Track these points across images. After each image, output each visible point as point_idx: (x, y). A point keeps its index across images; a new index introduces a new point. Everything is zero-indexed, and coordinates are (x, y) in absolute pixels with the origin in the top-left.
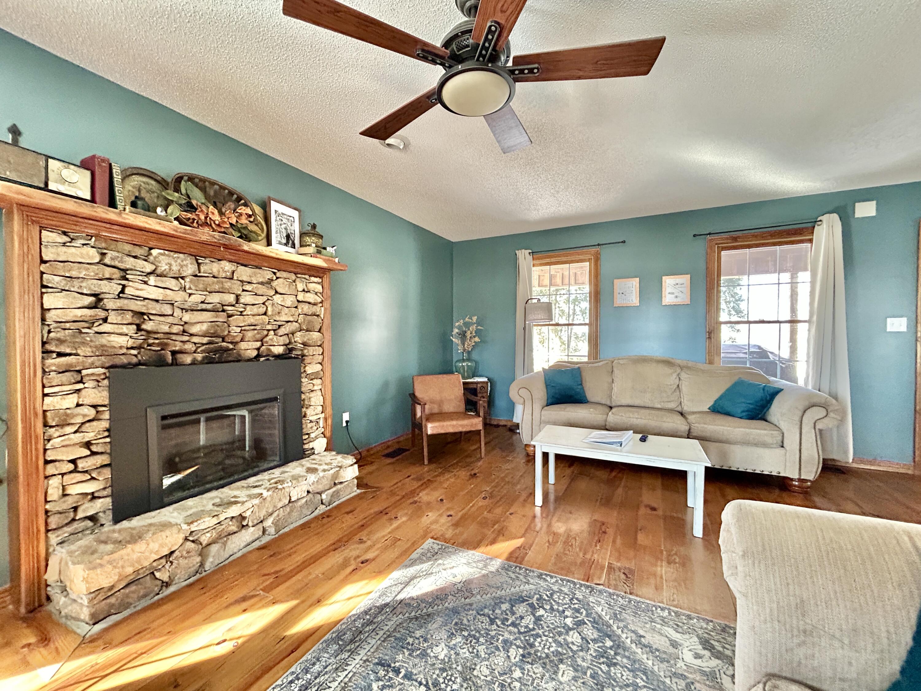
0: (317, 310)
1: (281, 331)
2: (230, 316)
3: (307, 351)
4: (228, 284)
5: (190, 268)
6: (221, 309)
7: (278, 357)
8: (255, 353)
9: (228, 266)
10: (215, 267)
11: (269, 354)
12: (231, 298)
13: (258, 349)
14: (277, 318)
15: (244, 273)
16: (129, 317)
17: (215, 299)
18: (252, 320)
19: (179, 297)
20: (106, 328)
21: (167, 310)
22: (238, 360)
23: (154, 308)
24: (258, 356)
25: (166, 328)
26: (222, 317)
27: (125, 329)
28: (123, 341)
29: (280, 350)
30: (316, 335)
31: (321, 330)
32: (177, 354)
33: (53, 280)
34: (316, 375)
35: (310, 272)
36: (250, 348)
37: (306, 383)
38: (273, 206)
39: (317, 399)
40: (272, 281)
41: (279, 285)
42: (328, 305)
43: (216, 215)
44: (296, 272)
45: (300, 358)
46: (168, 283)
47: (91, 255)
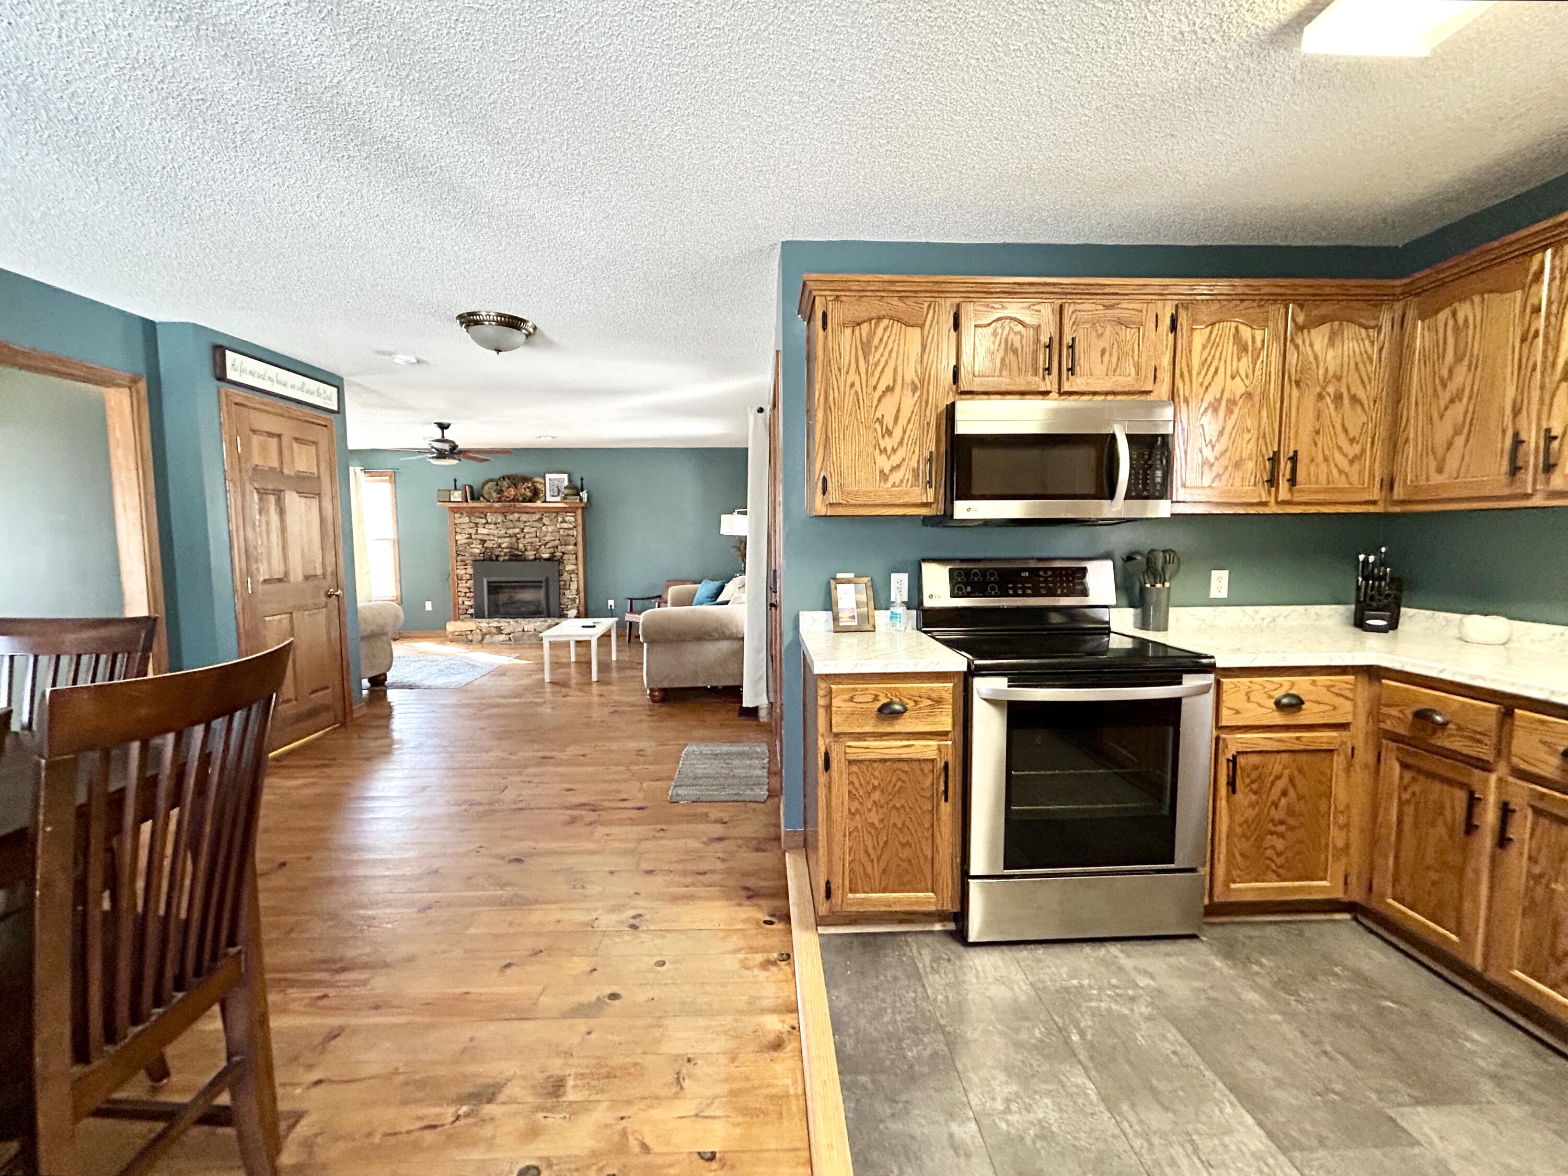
0: (571, 532)
1: (548, 546)
2: (518, 539)
3: (565, 557)
4: (517, 524)
5: (500, 519)
6: (515, 535)
7: (546, 560)
8: (533, 557)
9: (516, 515)
10: (510, 517)
11: (540, 559)
12: (517, 530)
13: (535, 555)
14: (544, 539)
15: (524, 517)
16: (478, 542)
17: (510, 532)
18: (529, 540)
19: (496, 532)
20: (473, 546)
21: (492, 538)
22: (525, 560)
23: (486, 538)
24: (535, 559)
25: (491, 546)
26: (514, 540)
27: (478, 546)
28: (477, 551)
29: (546, 556)
30: (571, 548)
31: (575, 545)
32: (497, 556)
33: (458, 530)
34: (572, 572)
35: (565, 510)
36: (530, 555)
37: (566, 576)
38: (548, 476)
39: (574, 586)
40: (541, 519)
41: (545, 520)
42: (580, 528)
43: (512, 491)
44: (557, 511)
45: (560, 561)
46: (492, 526)
47: (467, 519)
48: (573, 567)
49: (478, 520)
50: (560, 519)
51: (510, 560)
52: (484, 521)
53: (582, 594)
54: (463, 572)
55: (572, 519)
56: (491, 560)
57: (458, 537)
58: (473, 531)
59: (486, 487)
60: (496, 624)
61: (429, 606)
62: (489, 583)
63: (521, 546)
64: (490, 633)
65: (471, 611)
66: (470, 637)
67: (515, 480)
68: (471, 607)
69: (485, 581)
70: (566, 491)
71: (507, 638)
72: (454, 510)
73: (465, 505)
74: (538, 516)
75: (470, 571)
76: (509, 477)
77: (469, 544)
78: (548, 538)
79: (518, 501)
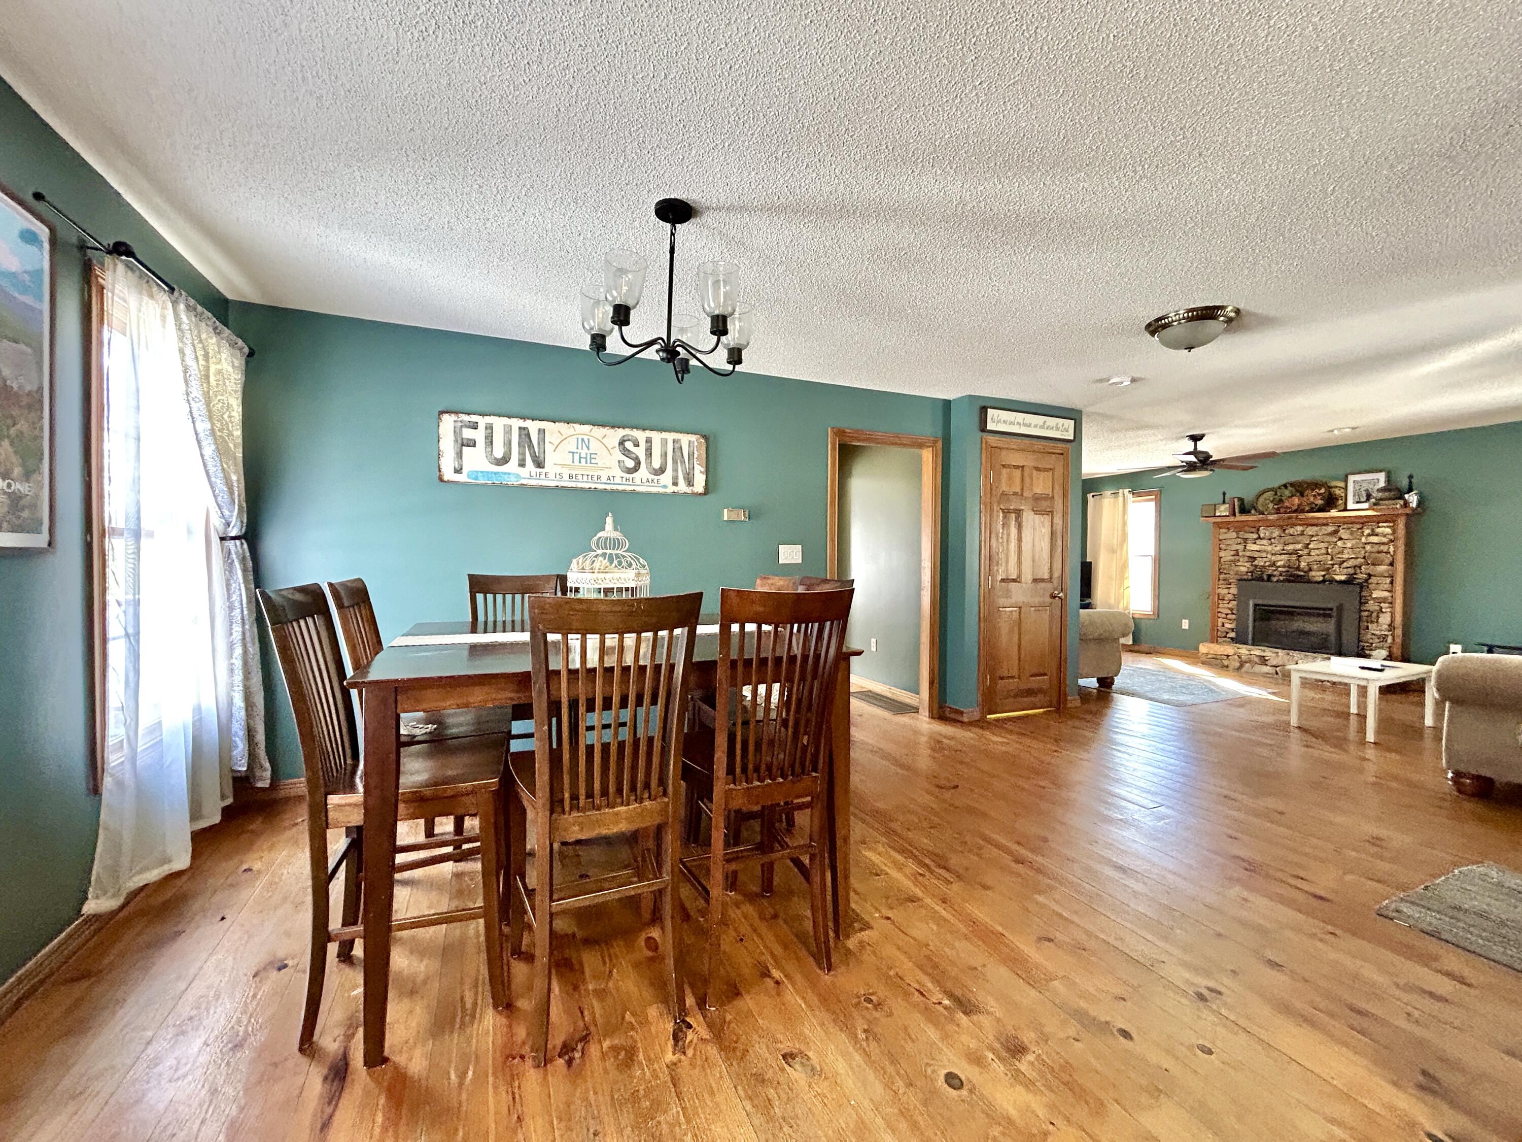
0: (1384, 548)
1: (1345, 565)
2: (1300, 556)
3: (1373, 580)
4: (1300, 538)
5: (1276, 533)
6: (1295, 552)
7: (1341, 582)
8: (1321, 579)
9: (1299, 528)
10: (1291, 531)
11: (1332, 581)
12: (1299, 546)
13: (1324, 576)
14: (1340, 556)
15: (1311, 531)
16: (1246, 559)
17: (1290, 547)
18: (1317, 558)
19: (1269, 548)
20: (1239, 564)
21: (1264, 555)
22: (1309, 582)
23: (1256, 555)
24: (1324, 581)
25: (1262, 564)
26: (1294, 557)
27: (1246, 564)
28: (1244, 569)
29: (1343, 578)
30: (1382, 568)
31: (1392, 564)
32: (1269, 576)
33: (1223, 546)
34: (1384, 600)
35: (1378, 520)
36: (1317, 575)
37: (1371, 606)
38: (1351, 479)
39: (1385, 619)
40: (1336, 532)
41: (1343, 533)
42: (1401, 543)
43: (1296, 501)
44: (1363, 522)
45: (1364, 586)
46: (1265, 542)
47: (1234, 535)
48: (1386, 594)
49: (1247, 536)
50: (1367, 531)
51: (1289, 581)
52: (1256, 536)
53: (1399, 632)
54: (1226, 591)
55: (1389, 530)
56: (1260, 579)
57: (1222, 554)
58: (1241, 547)
59: (1261, 499)
60: (1258, 653)
61: (1185, 624)
62: (1256, 605)
63: (1303, 564)
64: (1250, 661)
65: (1232, 635)
66: (1226, 663)
67: (1300, 488)
68: (1232, 630)
69: (1251, 603)
70: (1380, 495)
71: (1272, 670)
72: (1218, 525)
73: (1232, 519)
74: (1330, 529)
75: (1234, 590)
76: (1292, 485)
77: (1234, 561)
78: (1346, 556)
79: (1303, 511)
